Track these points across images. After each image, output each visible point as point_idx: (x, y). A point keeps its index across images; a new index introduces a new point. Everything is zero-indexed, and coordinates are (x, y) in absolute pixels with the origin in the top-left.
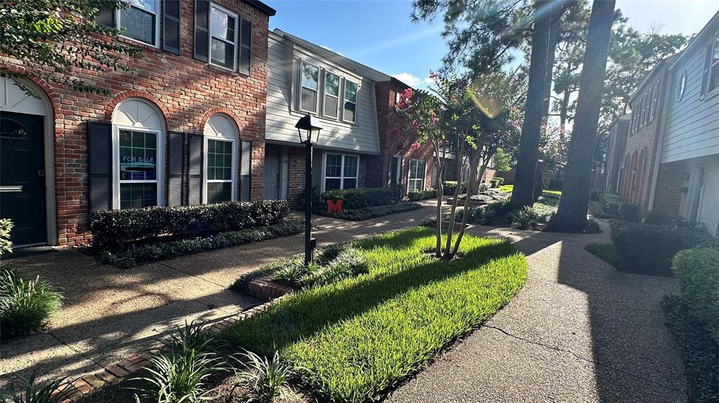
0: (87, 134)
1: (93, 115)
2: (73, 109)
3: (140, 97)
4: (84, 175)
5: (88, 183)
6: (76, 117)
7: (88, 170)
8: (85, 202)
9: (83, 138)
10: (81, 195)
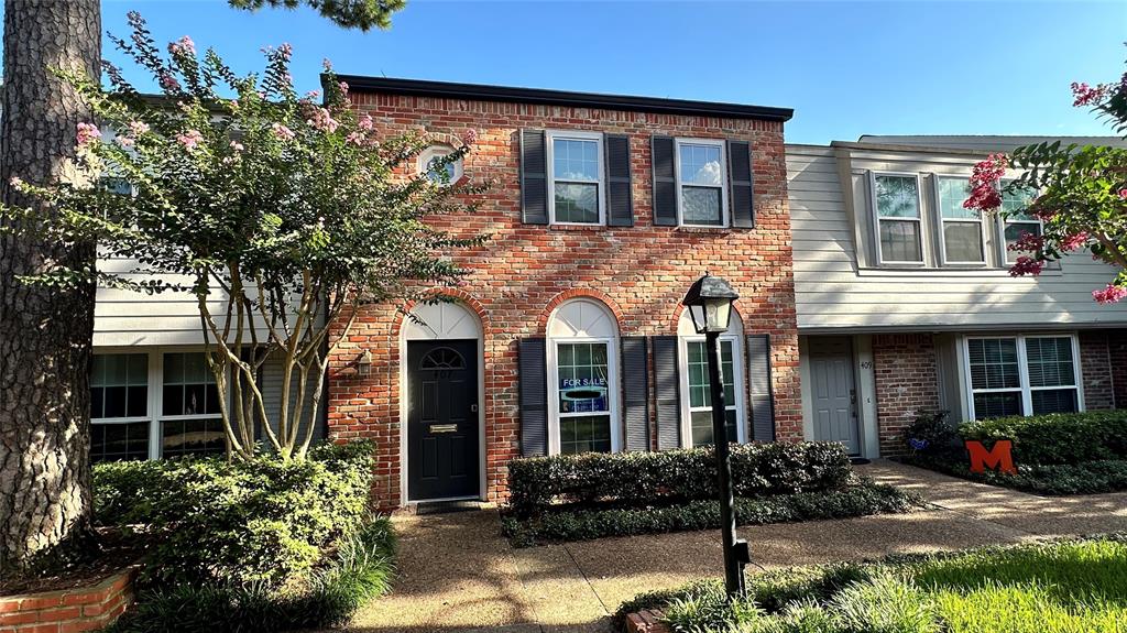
0: (518, 355)
1: (525, 329)
2: (502, 325)
3: (582, 296)
4: (516, 408)
5: (520, 420)
6: (506, 335)
7: (520, 402)
8: (516, 444)
9: (514, 360)
10: (512, 435)
